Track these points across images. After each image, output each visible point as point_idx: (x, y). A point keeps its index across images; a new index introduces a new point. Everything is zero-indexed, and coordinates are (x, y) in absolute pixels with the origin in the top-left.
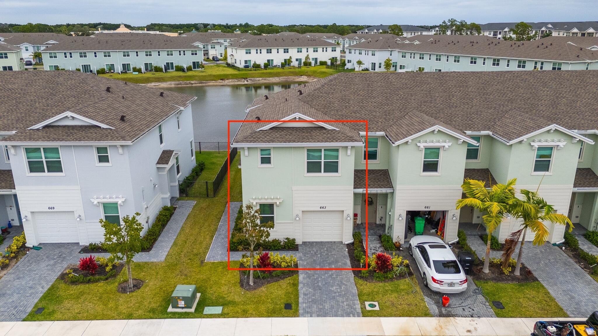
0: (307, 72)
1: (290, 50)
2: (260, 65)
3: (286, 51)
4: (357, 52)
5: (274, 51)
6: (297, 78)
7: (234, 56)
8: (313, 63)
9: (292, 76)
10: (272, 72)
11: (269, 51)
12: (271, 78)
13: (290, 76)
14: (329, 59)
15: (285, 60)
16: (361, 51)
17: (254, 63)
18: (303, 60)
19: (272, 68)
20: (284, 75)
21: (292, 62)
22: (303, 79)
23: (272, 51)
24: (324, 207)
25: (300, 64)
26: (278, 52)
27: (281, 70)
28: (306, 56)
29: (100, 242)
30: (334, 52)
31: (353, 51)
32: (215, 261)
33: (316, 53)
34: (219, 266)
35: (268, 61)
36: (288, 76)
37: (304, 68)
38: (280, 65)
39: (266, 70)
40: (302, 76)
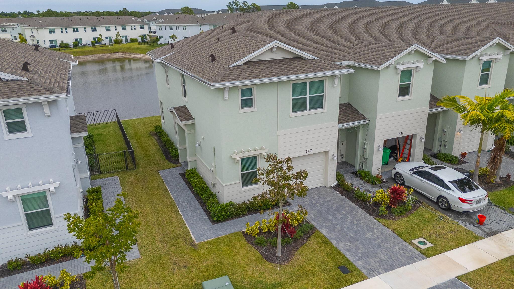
0: (121, 49)
1: (98, 29)
2: (68, 44)
3: (94, 30)
4: (168, 28)
5: (81, 30)
6: (113, 55)
7: (36, 37)
8: (124, 40)
9: (106, 53)
10: (84, 50)
11: (75, 30)
12: (85, 57)
13: (104, 53)
14: (139, 37)
15: (94, 39)
16: (172, 26)
17: (61, 42)
18: (114, 38)
19: (82, 47)
20: (97, 52)
21: (102, 40)
22: (119, 56)
23: (79, 29)
24: (310, 151)
25: (111, 42)
26: (85, 31)
27: (92, 49)
28: (116, 33)
29: (26, 255)
30: (142, 30)
31: (163, 28)
32: (209, 240)
33: (124, 30)
34: (218, 243)
35: (76, 40)
36: (103, 53)
37: (116, 46)
38: (91, 44)
39: (77, 49)
40: (117, 53)
